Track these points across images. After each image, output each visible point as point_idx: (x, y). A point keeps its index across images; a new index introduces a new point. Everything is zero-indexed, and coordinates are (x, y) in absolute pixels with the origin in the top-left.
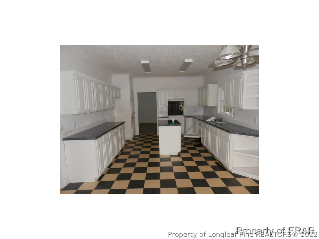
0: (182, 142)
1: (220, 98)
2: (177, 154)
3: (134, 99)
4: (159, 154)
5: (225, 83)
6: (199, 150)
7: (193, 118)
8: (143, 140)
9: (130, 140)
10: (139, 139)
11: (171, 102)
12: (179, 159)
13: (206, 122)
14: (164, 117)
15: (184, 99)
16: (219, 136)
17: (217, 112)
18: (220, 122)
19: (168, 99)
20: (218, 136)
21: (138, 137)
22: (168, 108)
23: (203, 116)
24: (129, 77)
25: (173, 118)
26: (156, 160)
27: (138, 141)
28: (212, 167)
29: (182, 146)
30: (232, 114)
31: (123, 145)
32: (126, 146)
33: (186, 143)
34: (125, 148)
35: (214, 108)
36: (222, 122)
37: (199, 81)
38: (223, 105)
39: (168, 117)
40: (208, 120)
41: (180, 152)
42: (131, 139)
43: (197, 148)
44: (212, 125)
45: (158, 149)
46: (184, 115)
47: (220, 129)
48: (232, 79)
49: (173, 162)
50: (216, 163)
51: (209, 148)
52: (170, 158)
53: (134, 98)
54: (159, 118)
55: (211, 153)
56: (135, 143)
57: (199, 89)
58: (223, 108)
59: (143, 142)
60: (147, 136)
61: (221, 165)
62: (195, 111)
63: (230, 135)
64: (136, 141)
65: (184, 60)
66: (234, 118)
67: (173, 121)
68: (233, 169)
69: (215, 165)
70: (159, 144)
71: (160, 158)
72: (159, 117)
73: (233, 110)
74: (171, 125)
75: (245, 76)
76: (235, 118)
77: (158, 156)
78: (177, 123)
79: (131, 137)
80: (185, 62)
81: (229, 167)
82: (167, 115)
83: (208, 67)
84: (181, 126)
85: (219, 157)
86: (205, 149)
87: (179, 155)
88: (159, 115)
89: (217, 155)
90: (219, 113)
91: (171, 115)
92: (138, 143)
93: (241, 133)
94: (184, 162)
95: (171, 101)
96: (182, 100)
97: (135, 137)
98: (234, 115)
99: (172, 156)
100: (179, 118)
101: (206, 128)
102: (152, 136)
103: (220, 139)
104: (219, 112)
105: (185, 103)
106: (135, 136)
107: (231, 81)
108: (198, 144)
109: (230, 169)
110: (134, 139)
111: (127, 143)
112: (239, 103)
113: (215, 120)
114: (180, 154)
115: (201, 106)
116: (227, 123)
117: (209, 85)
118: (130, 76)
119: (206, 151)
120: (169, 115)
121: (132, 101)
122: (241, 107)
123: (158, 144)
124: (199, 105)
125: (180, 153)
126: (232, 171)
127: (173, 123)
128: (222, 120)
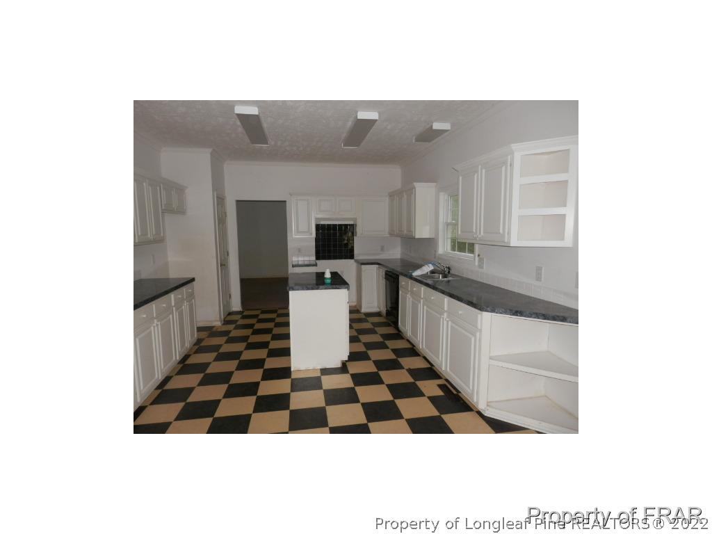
0: (351, 327)
1: (444, 216)
2: (339, 365)
3: (226, 216)
4: (290, 368)
5: (461, 178)
6: (394, 351)
7: (377, 266)
8: (251, 326)
9: (213, 327)
10: (241, 322)
11: (323, 226)
12: (344, 381)
13: (411, 278)
14: (306, 263)
15: (355, 219)
16: (448, 317)
17: (435, 251)
18: (445, 276)
19: (316, 219)
20: (445, 314)
21: (237, 317)
22: (317, 240)
23: (402, 260)
24: (209, 156)
25: (328, 267)
26: (281, 386)
27: (235, 329)
28: (433, 400)
29: (353, 340)
30: (475, 256)
31: (188, 345)
32: (199, 347)
33: (361, 332)
34: (196, 352)
35: (430, 243)
36: (450, 279)
37: (392, 175)
38: (450, 236)
39: (316, 265)
40: (416, 273)
41: (347, 359)
42: (218, 324)
43: (390, 343)
44: (427, 285)
45: (286, 352)
46: (355, 258)
47: (450, 298)
48: (480, 167)
49: (327, 393)
50: (441, 386)
51: (421, 345)
52: (319, 379)
53: (225, 213)
54: (293, 266)
55: (425, 358)
56: (226, 333)
57: (391, 195)
58: (449, 241)
59: (248, 332)
60: (263, 312)
61: (455, 392)
62: (382, 249)
63: (479, 315)
64: (231, 327)
65: (356, 112)
66: (481, 266)
67: (328, 275)
68: (487, 406)
69: (441, 393)
70: (289, 334)
71: (292, 380)
72: (294, 263)
73: (477, 247)
74: (321, 287)
75: (518, 157)
76: (482, 268)
77: (285, 372)
78: (338, 281)
79: (218, 319)
80: (358, 118)
81: (477, 402)
82: (314, 258)
83: (414, 138)
84: (348, 289)
85: (448, 369)
86: (409, 346)
87: (343, 368)
88: (294, 259)
89: (443, 364)
90: (441, 255)
91: (324, 258)
92: (234, 333)
93: (510, 310)
94: (358, 389)
95: (322, 223)
96: (351, 223)
97: (229, 318)
98: (481, 260)
99: (325, 371)
100: (345, 267)
101: (412, 292)
102: (275, 311)
103: (450, 323)
104: (441, 251)
105: (359, 230)
106: (230, 314)
107: (477, 172)
108: (391, 330)
109: (481, 406)
110: (226, 322)
111: (204, 335)
112: (499, 230)
113: (432, 272)
114: (347, 363)
115: (398, 236)
116: (462, 278)
117: (417, 185)
118: (212, 154)
119: (413, 352)
120: (318, 258)
121: (221, 220)
122: (506, 241)
123: (287, 337)
124: (392, 234)
125: (346, 361)
126: (485, 411)
127: (329, 281)
128: (449, 272)
